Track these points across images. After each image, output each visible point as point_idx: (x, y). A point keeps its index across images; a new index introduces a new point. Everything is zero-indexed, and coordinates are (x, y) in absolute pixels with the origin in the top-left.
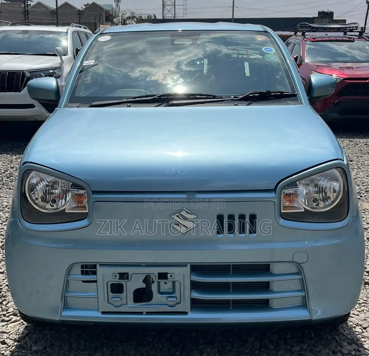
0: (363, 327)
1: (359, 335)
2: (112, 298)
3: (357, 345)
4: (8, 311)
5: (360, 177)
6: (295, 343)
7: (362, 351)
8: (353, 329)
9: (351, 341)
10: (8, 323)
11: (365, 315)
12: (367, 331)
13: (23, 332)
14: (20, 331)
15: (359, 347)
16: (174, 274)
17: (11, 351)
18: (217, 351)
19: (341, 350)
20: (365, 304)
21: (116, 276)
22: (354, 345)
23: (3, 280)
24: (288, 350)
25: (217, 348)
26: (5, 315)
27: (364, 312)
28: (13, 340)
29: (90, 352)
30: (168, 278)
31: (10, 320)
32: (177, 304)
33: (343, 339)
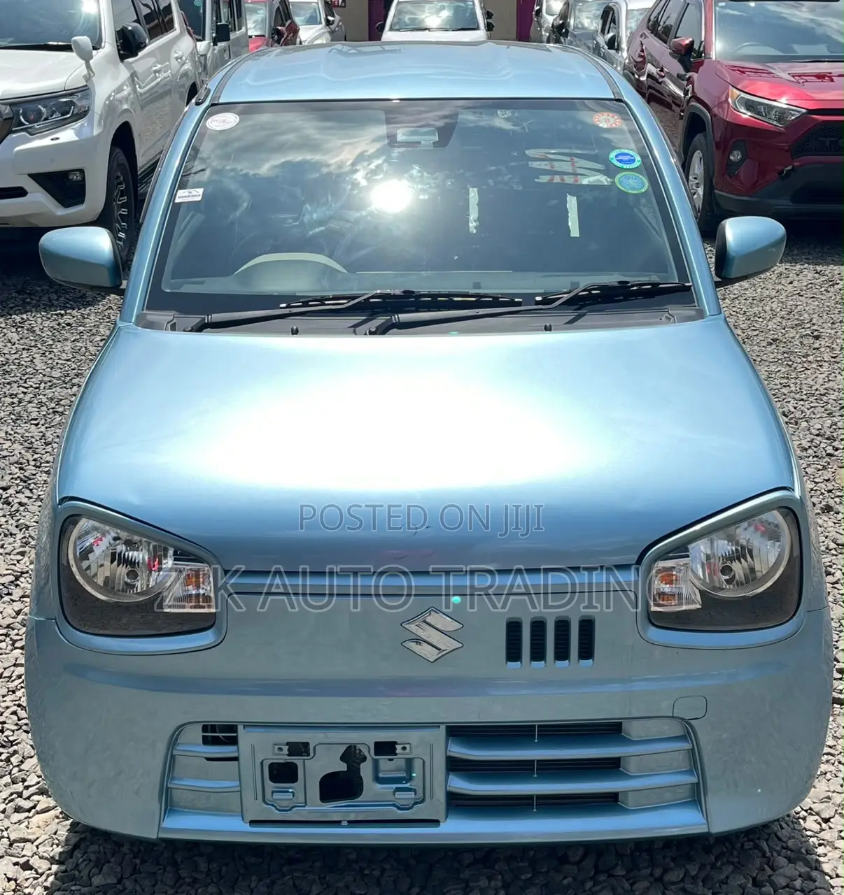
0: (823, 817)
1: (814, 837)
2: (273, 792)
3: (807, 864)
4: (26, 784)
5: (836, 387)
6: (673, 859)
7: (818, 880)
8: (800, 824)
9: (793, 855)
10: (31, 814)
11: (829, 786)
12: (830, 828)
13: (67, 840)
14: (60, 835)
15: (812, 869)
16: (409, 744)
17: (46, 888)
18: (500, 884)
19: (773, 878)
20: (830, 757)
21: (280, 749)
22: (801, 863)
23: (4, 696)
24: (656, 880)
25: (503, 877)
26: (20, 795)
27: (827, 778)
28: (46, 859)
29: (221, 888)
30: (397, 752)
31: (34, 807)
32: (416, 803)
33: (778, 848)
